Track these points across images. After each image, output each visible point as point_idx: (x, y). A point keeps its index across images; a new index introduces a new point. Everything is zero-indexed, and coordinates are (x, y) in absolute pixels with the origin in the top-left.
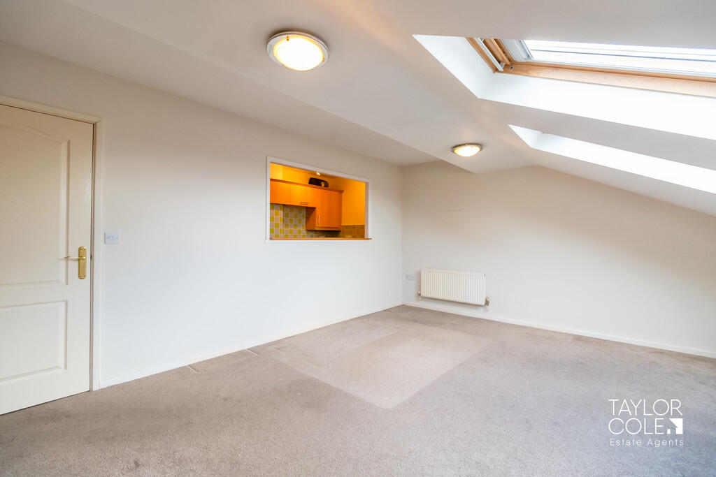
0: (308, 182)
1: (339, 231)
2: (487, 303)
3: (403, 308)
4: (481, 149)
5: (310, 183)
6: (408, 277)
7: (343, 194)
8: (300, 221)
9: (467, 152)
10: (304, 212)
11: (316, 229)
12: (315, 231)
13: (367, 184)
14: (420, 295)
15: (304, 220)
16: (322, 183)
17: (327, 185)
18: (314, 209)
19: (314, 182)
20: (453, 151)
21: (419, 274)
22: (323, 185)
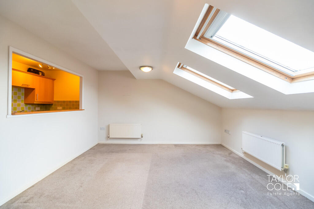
0: (27, 70)
1: (52, 104)
2: (142, 137)
3: (99, 145)
4: (152, 69)
5: (28, 71)
6: (101, 129)
7: (55, 81)
8: (19, 98)
9: (146, 70)
10: (23, 91)
11: (35, 103)
12: (33, 104)
13: (81, 78)
14: (109, 137)
15: (23, 97)
16: (40, 73)
17: (43, 74)
18: (33, 89)
19: (33, 70)
20: (140, 69)
21: (109, 126)
22: (41, 74)
